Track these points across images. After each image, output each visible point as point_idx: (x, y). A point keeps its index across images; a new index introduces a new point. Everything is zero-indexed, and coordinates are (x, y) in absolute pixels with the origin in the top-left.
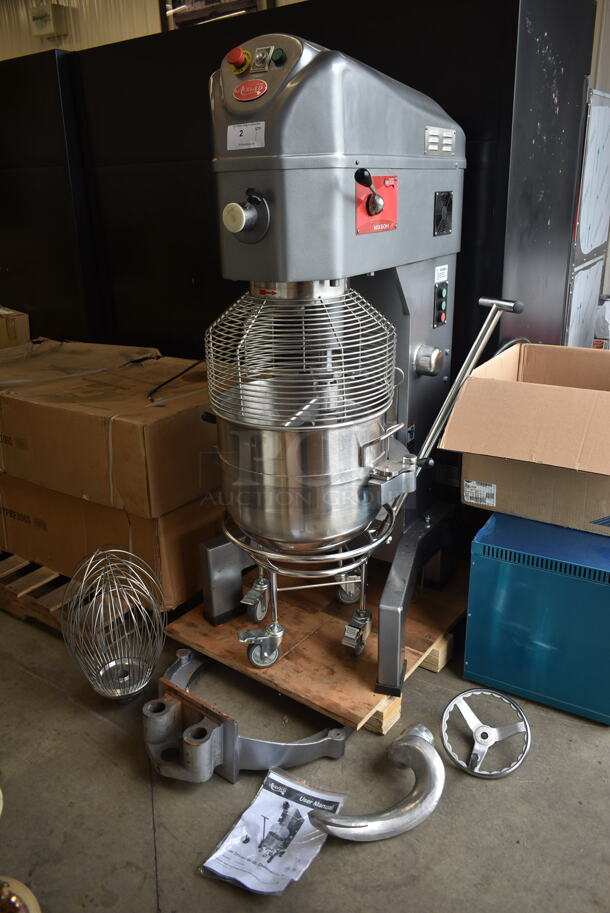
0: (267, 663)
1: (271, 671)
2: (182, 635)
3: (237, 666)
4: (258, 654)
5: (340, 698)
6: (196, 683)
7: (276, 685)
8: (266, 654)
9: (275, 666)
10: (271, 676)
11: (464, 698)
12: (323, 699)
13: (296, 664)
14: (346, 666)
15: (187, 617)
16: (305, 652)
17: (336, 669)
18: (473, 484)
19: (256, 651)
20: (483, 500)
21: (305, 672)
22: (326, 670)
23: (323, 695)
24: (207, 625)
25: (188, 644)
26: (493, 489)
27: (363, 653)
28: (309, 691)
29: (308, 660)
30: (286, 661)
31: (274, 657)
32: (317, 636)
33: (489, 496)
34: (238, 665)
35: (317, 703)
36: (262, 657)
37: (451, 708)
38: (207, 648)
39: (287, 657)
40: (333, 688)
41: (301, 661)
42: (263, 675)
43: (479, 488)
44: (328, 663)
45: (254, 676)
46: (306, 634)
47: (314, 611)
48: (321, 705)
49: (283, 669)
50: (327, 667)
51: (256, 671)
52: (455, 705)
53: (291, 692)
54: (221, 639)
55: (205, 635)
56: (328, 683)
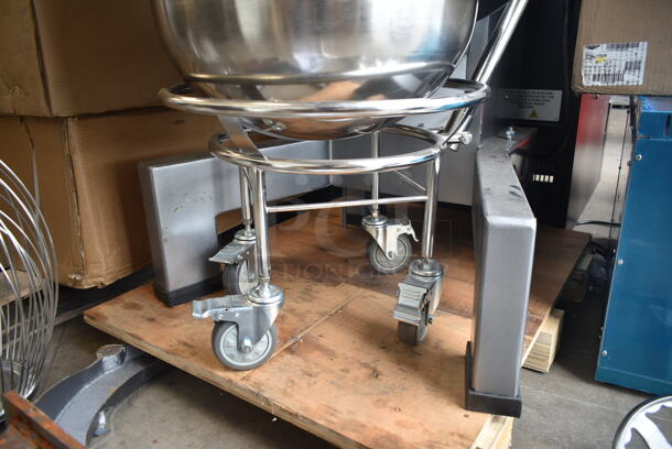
0: (251, 359)
1: (258, 375)
2: (111, 322)
3: (196, 368)
4: (233, 342)
5: (399, 424)
6: (130, 404)
7: (267, 400)
8: (247, 342)
9: (266, 365)
10: (257, 384)
11: (648, 415)
12: (363, 426)
13: (307, 361)
14: (399, 362)
15: (129, 297)
16: (322, 341)
17: (380, 368)
18: (602, 49)
19: (228, 337)
20: (618, 77)
21: (323, 375)
22: (365, 371)
23: (362, 419)
24: (158, 306)
25: (117, 334)
26: (640, 52)
27: (427, 339)
28: (333, 411)
29: (330, 354)
30: (288, 357)
31: (263, 346)
32: (342, 317)
33: (632, 66)
34: (196, 365)
35: (352, 435)
36: (240, 348)
37: (626, 436)
38: (148, 339)
39: (289, 350)
40: (381, 403)
41: (315, 356)
42: (243, 384)
43: (613, 55)
44: (367, 359)
45: (226, 387)
46: (322, 314)
47: (335, 283)
48: (360, 441)
49: (281, 370)
50: (366, 366)
51: (231, 375)
52: (634, 431)
53: (296, 415)
54: (175, 326)
55: (151, 320)
56: (366, 395)
